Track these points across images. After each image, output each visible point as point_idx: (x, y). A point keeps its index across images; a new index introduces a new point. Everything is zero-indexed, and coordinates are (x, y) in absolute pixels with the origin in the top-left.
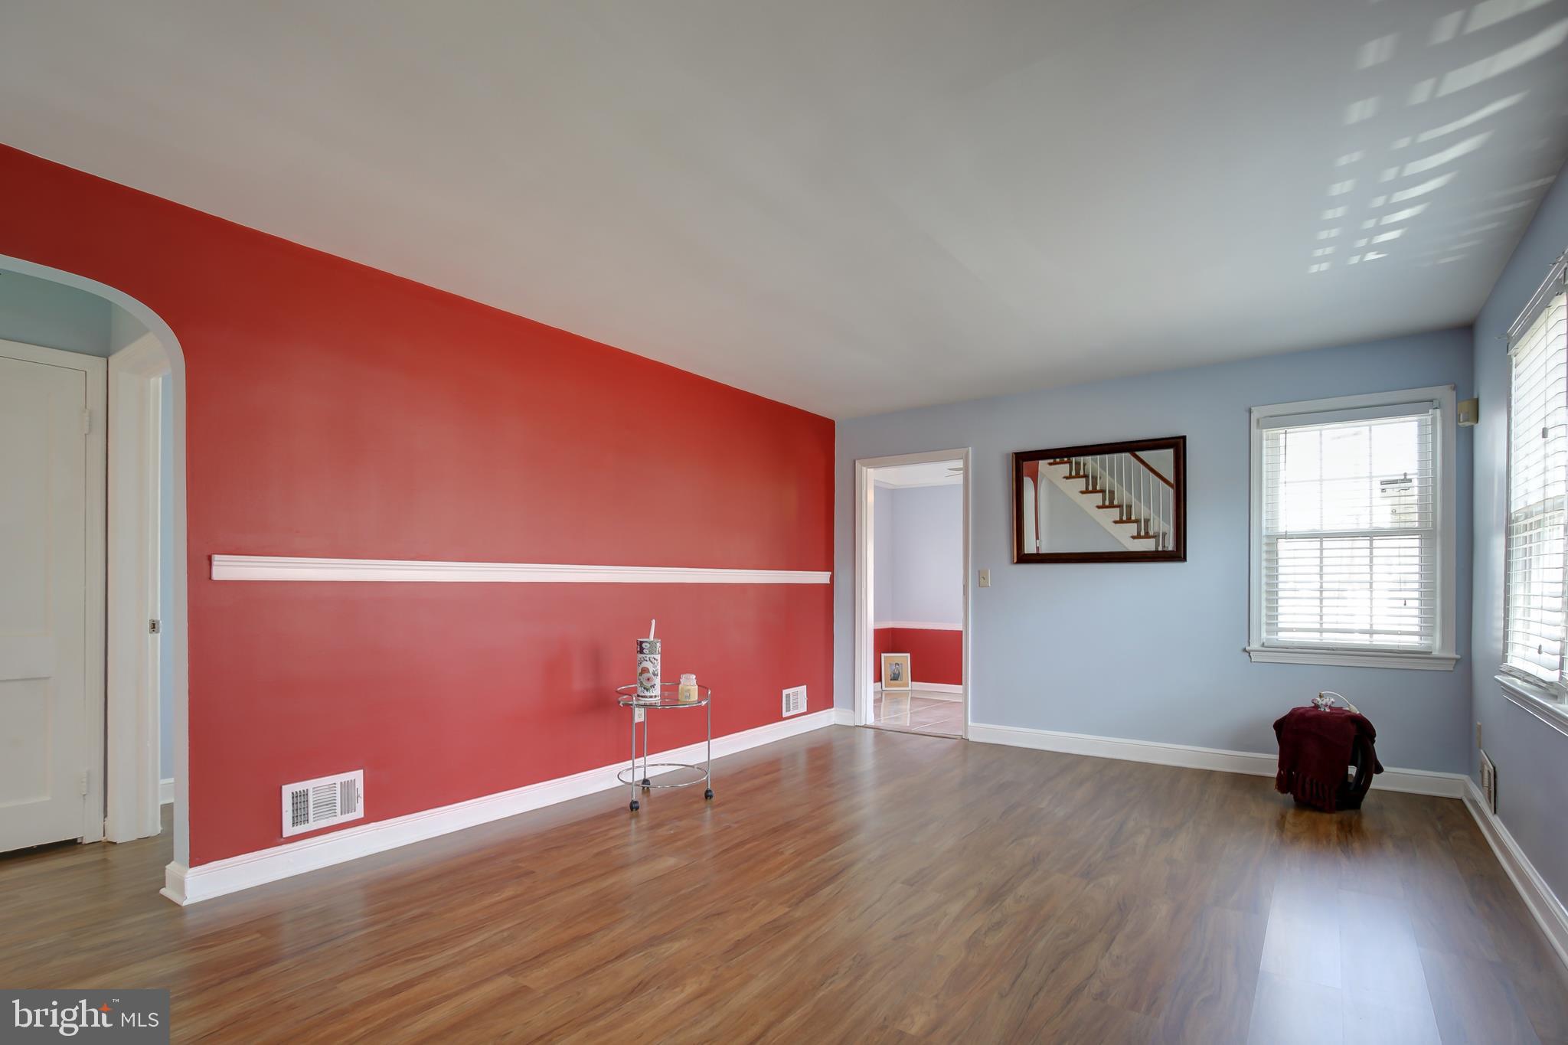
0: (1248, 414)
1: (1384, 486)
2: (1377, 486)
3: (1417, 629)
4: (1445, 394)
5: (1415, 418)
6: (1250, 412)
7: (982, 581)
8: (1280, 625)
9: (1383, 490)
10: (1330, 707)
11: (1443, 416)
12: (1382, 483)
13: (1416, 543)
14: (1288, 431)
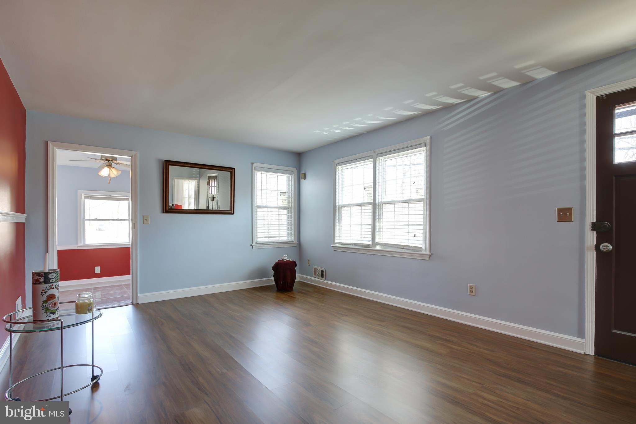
0: (251, 164)
1: (281, 194)
2: (279, 194)
3: (286, 235)
4: (294, 170)
5: (286, 175)
6: (252, 164)
7: (145, 220)
8: (258, 236)
9: (280, 195)
10: (286, 260)
11: (294, 176)
12: (280, 193)
13: (286, 211)
14: (263, 173)
